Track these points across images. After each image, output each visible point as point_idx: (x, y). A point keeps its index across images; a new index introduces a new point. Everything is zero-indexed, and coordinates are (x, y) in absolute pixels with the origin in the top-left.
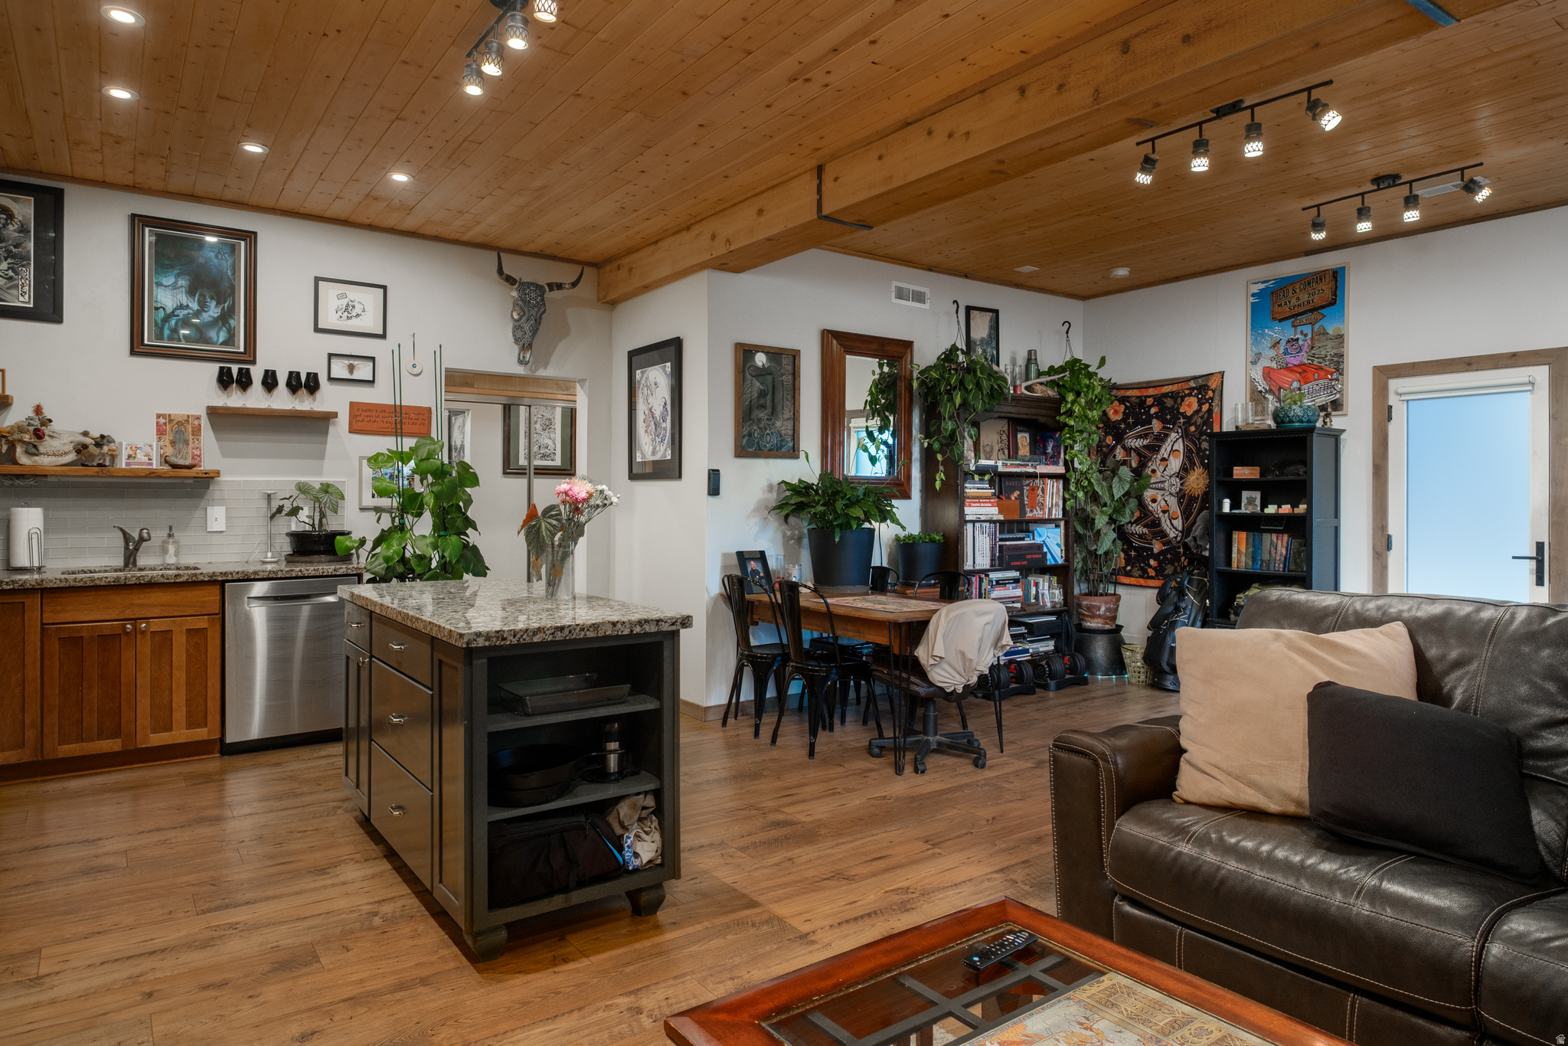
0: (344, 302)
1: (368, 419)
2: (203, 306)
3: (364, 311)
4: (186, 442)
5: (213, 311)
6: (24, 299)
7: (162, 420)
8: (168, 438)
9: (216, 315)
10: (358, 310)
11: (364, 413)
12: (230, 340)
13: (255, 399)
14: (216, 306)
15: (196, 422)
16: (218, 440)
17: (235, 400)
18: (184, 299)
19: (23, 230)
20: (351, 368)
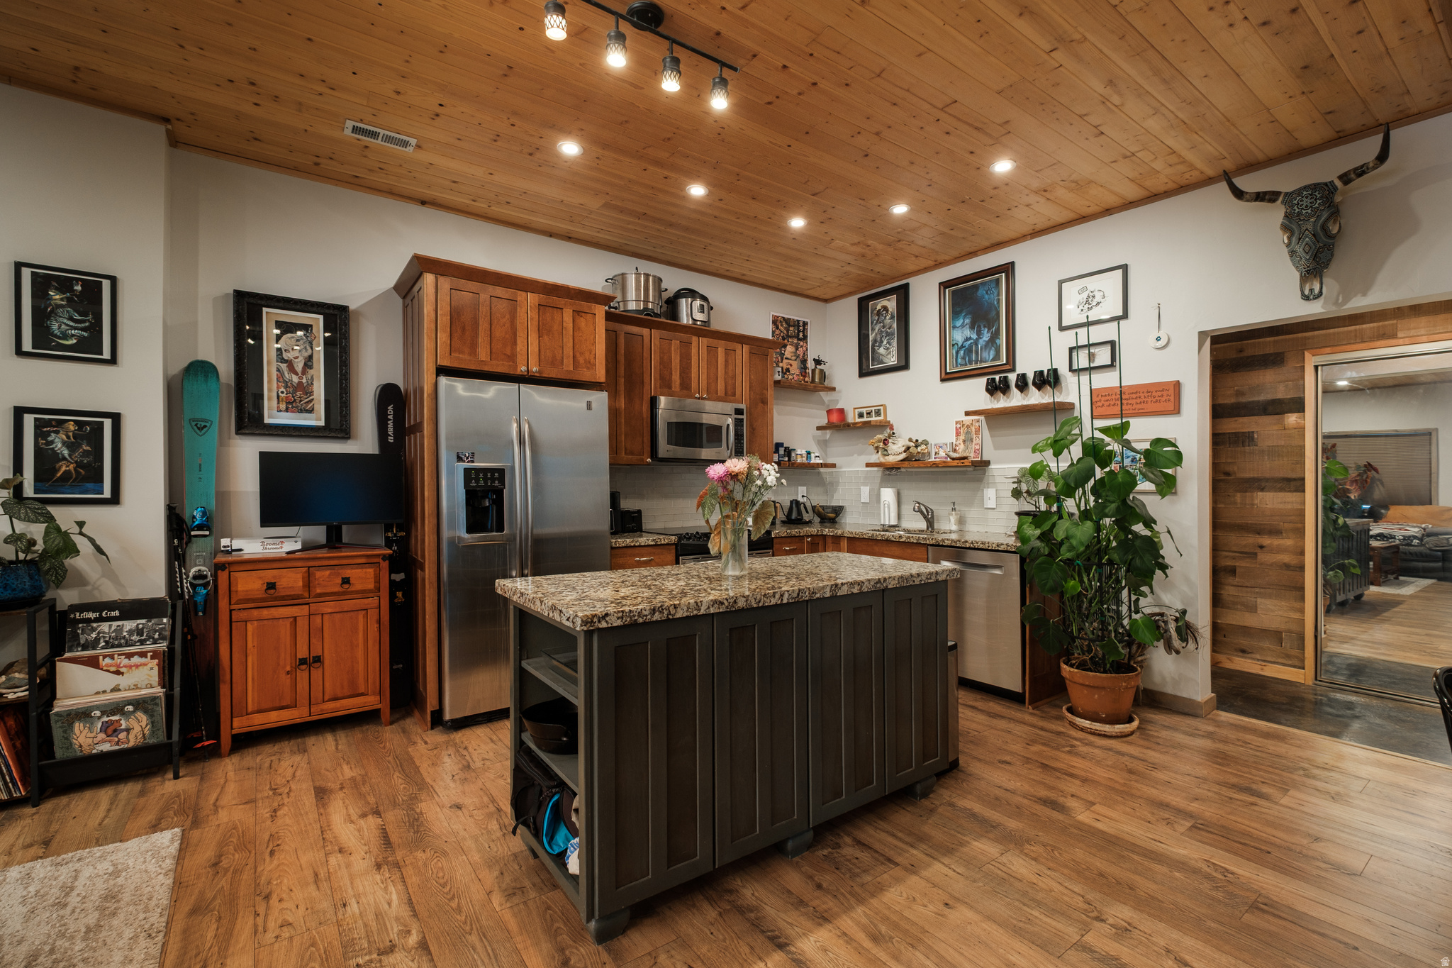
0: (1085, 295)
1: (1107, 403)
2: (979, 334)
3: (1104, 297)
4: (971, 440)
5: (986, 336)
6: (892, 360)
7: (958, 426)
8: (962, 437)
9: (987, 339)
10: (1098, 299)
11: (1103, 399)
12: (997, 357)
13: (1016, 399)
14: (988, 332)
15: (977, 424)
16: (991, 436)
17: (1002, 403)
18: (968, 332)
19: (892, 317)
20: (1091, 357)
